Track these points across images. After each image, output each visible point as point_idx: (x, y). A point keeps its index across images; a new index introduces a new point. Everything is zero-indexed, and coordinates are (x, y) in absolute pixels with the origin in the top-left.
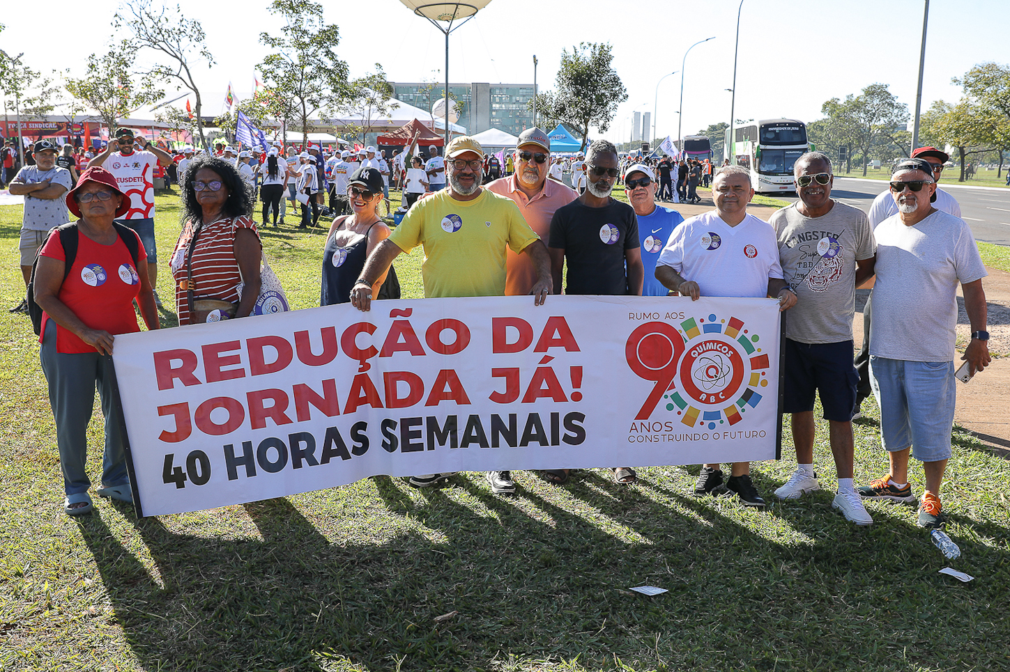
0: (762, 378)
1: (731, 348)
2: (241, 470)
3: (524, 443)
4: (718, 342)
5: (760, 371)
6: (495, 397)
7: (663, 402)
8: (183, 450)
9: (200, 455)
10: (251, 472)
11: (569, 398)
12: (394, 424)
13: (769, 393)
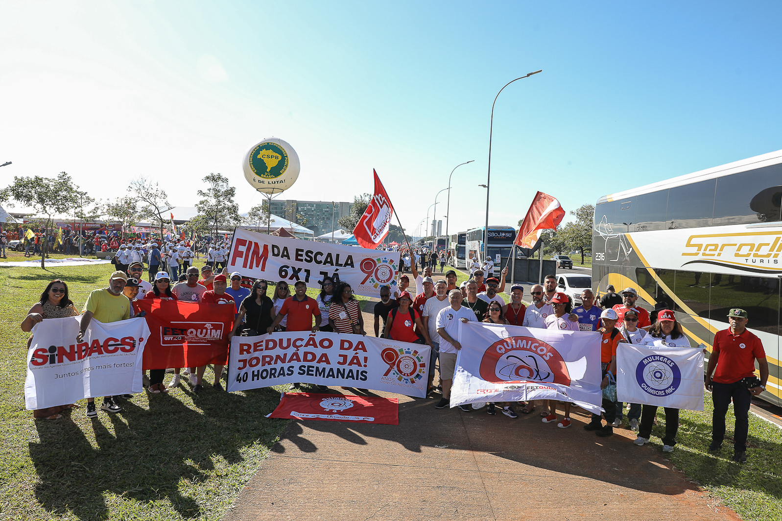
0: (423, 370)
1: (413, 360)
2: (256, 378)
3: (347, 378)
4: (410, 357)
5: (422, 368)
6: (339, 363)
7: (392, 372)
8: (243, 372)
9: (246, 373)
10: (258, 379)
11: (363, 366)
12: (305, 367)
13: (425, 376)
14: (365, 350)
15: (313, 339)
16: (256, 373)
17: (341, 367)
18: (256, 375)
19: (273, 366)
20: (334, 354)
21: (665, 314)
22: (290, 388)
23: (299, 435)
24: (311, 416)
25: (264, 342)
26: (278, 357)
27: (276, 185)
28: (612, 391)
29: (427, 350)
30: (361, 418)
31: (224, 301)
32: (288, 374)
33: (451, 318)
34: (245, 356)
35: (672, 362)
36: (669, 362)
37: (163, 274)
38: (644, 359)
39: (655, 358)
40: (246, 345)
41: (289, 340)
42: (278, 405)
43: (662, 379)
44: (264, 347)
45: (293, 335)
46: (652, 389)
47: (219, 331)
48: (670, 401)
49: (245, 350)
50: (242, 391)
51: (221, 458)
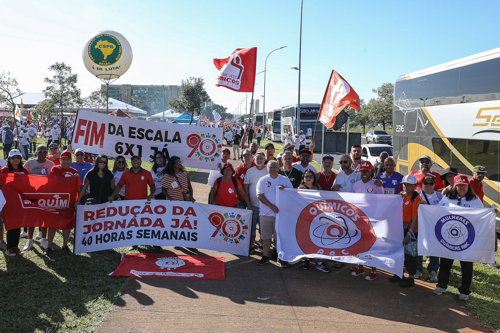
0: (245, 232)
1: (237, 223)
2: (99, 241)
3: (179, 239)
4: (234, 220)
5: (245, 230)
6: (172, 226)
7: (219, 233)
8: (87, 236)
9: (91, 237)
10: (101, 242)
11: (193, 228)
12: (142, 231)
13: (247, 236)
14: (194, 215)
15: (149, 207)
16: (99, 237)
17: (174, 230)
18: (99, 239)
19: (114, 231)
20: (168, 218)
21: (460, 178)
22: (129, 249)
23: (138, 291)
24: (148, 273)
25: (106, 209)
26: (118, 222)
27: (113, 72)
28: (413, 247)
29: (249, 214)
30: (192, 275)
31: (70, 174)
32: (127, 238)
33: (269, 185)
34: (90, 222)
35: (467, 220)
36: (464, 220)
37: (15, 151)
38: (442, 219)
39: (451, 218)
40: (89, 212)
41: (127, 208)
42: (119, 264)
43: (458, 236)
44: (106, 214)
45: (131, 203)
46: (450, 245)
47: (66, 201)
48: (465, 256)
49: (89, 217)
50: (87, 253)
51: (70, 311)
